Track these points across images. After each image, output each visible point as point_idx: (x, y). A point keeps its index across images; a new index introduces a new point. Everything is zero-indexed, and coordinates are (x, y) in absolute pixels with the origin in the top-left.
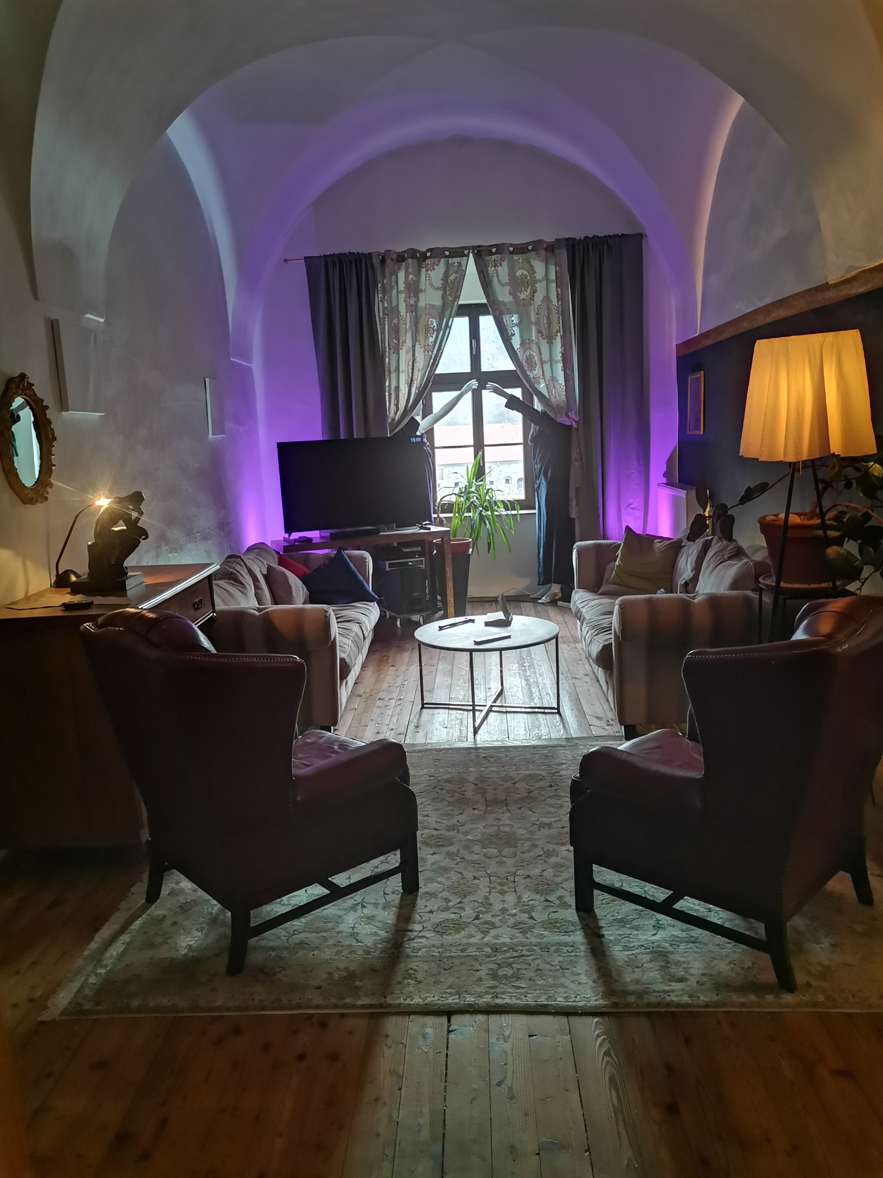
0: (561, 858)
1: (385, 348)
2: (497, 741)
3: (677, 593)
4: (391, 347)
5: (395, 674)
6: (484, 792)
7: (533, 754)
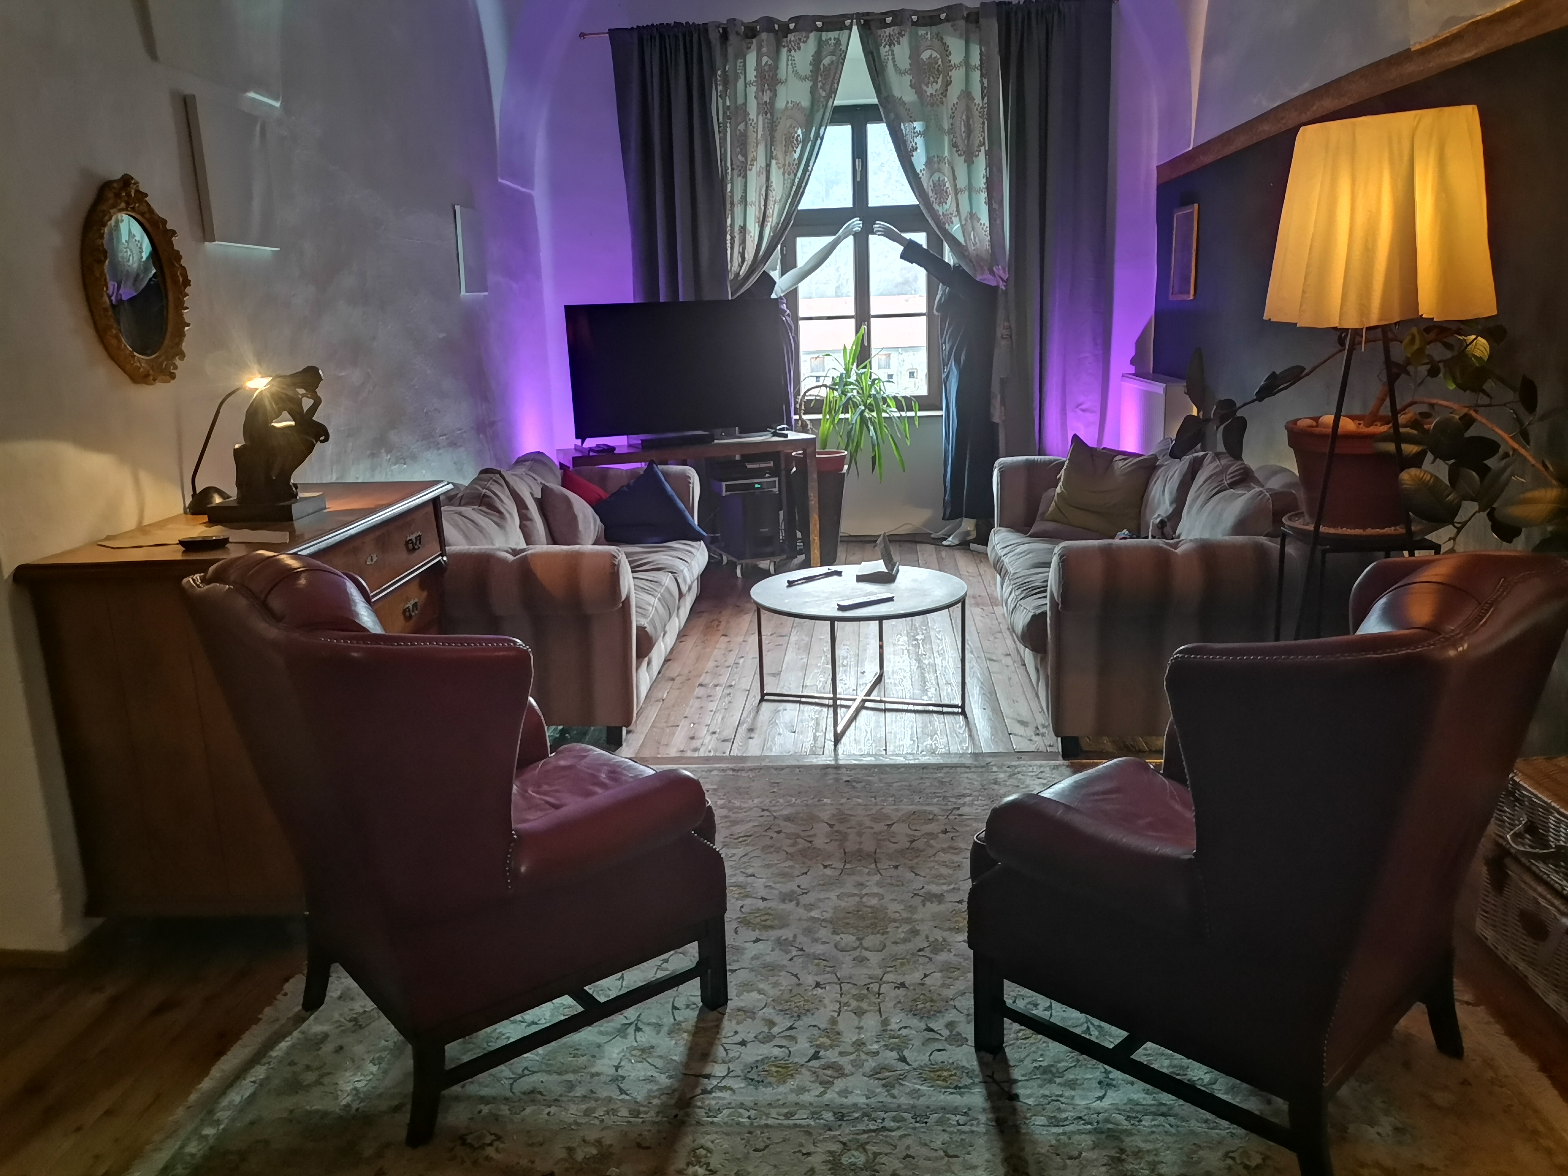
0: (955, 955)
1: (727, 169)
2: (869, 755)
3: (1147, 537)
4: (735, 167)
5: (727, 648)
6: (842, 838)
7: (922, 778)
